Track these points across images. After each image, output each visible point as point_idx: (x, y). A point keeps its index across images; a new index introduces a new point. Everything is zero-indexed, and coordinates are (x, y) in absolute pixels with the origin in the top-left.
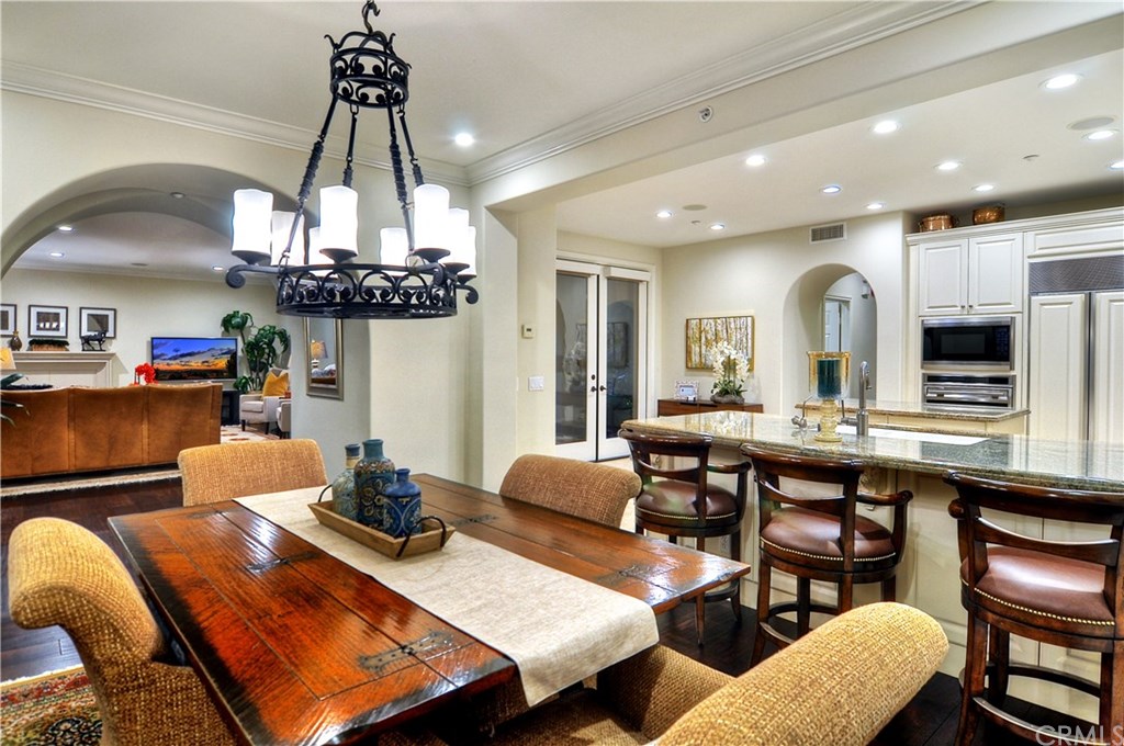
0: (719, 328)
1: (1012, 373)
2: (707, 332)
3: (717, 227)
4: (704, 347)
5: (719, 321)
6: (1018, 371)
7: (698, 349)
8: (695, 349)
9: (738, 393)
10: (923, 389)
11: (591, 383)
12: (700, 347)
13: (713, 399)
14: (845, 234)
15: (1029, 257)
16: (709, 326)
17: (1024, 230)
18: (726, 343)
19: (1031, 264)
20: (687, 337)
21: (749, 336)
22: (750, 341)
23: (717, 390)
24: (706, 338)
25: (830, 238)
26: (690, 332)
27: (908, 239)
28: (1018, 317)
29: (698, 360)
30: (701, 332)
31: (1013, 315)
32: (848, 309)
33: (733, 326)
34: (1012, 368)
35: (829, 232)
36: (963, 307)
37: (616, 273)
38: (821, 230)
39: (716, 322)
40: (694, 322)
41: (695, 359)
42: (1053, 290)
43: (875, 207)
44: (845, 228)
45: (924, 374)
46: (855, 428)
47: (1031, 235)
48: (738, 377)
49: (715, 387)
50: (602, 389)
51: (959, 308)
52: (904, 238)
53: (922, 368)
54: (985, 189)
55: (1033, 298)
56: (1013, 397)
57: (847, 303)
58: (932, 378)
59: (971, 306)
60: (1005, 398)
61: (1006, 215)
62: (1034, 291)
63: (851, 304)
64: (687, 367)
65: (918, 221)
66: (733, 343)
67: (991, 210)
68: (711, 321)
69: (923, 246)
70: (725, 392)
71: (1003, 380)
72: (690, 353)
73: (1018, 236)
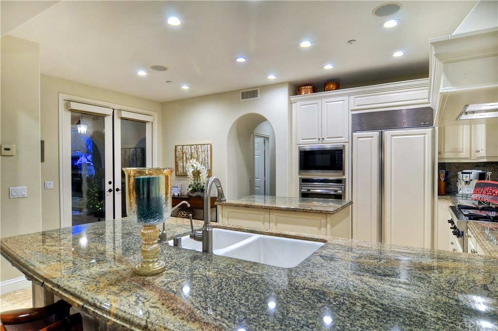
0: (193, 151)
1: (344, 177)
2: (186, 154)
3: (185, 87)
4: (185, 163)
5: (192, 146)
6: (347, 176)
7: (182, 164)
8: (180, 164)
9: (202, 190)
10: (300, 186)
11: (108, 187)
12: (183, 163)
13: (188, 195)
14: (259, 95)
15: (352, 111)
16: (187, 150)
17: (349, 95)
18: (195, 160)
19: (353, 115)
20: (176, 157)
21: (209, 156)
22: (209, 159)
23: (191, 189)
24: (186, 157)
25: (251, 97)
26: (177, 153)
27: (291, 99)
28: (347, 145)
29: (181, 171)
30: (183, 154)
31: (344, 144)
32: (268, 141)
33: (200, 150)
34: (344, 174)
35: (250, 94)
36: (319, 139)
37: (125, 115)
38: (247, 92)
39: (191, 148)
40: (179, 147)
41: (180, 170)
42: (362, 130)
43: (272, 77)
44: (259, 92)
45: (300, 178)
46: (201, 243)
47: (352, 97)
48: (201, 181)
49: (190, 187)
50: (118, 190)
51: (317, 140)
52: (289, 99)
53: (299, 174)
54: (329, 68)
55: (354, 134)
56: (344, 191)
57: (268, 138)
58: (304, 181)
59: (323, 139)
60: (341, 192)
61: (340, 86)
62: (354, 131)
63: (270, 139)
64: (176, 175)
65: (297, 89)
66: (201, 160)
67: (333, 83)
68: (189, 147)
69: (299, 103)
70: (194, 190)
71: (339, 181)
72: (178, 166)
73: (346, 98)
